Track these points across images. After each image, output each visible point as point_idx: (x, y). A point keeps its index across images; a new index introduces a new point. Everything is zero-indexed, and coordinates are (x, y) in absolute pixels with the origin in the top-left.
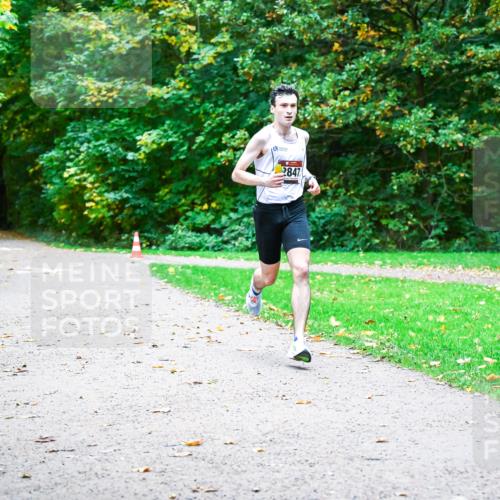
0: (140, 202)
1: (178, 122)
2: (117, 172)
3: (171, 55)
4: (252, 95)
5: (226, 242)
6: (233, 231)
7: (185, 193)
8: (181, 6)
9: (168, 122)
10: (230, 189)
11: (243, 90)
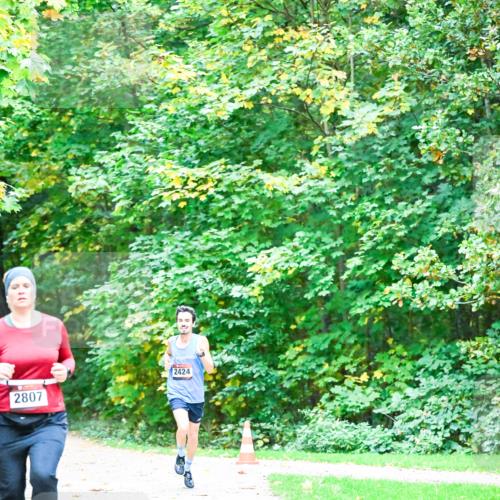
0: (253, 369)
1: (319, 233)
2: (213, 318)
3: (305, 121)
4: (443, 187)
5: (399, 438)
6: (411, 419)
7: (329, 354)
8: (321, 38)
9: (300, 234)
10: (406, 348)
11: (427, 180)
